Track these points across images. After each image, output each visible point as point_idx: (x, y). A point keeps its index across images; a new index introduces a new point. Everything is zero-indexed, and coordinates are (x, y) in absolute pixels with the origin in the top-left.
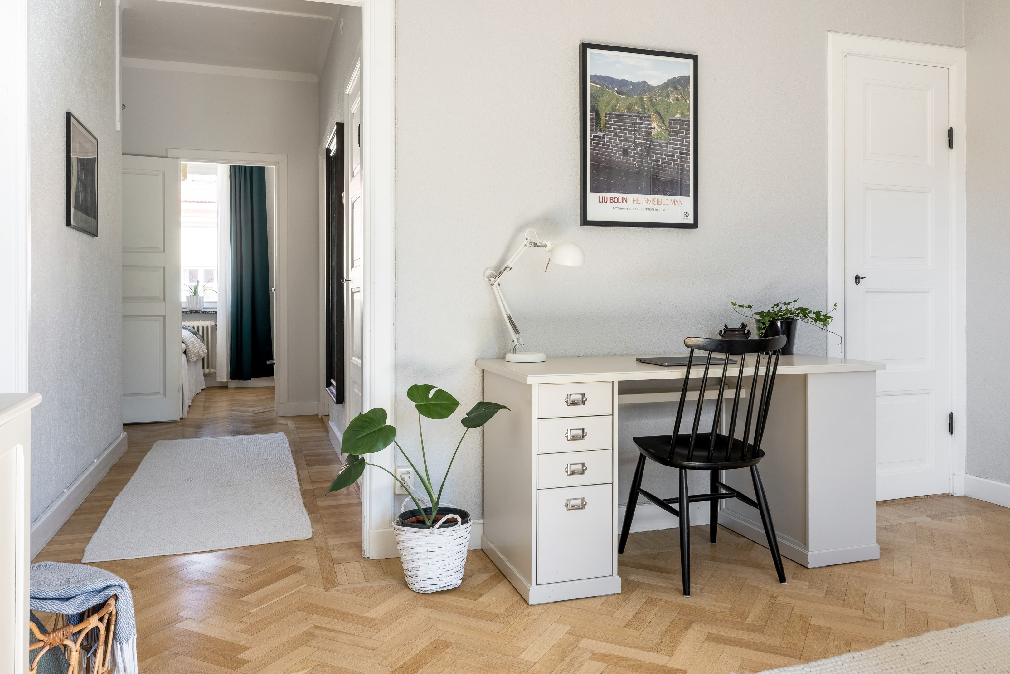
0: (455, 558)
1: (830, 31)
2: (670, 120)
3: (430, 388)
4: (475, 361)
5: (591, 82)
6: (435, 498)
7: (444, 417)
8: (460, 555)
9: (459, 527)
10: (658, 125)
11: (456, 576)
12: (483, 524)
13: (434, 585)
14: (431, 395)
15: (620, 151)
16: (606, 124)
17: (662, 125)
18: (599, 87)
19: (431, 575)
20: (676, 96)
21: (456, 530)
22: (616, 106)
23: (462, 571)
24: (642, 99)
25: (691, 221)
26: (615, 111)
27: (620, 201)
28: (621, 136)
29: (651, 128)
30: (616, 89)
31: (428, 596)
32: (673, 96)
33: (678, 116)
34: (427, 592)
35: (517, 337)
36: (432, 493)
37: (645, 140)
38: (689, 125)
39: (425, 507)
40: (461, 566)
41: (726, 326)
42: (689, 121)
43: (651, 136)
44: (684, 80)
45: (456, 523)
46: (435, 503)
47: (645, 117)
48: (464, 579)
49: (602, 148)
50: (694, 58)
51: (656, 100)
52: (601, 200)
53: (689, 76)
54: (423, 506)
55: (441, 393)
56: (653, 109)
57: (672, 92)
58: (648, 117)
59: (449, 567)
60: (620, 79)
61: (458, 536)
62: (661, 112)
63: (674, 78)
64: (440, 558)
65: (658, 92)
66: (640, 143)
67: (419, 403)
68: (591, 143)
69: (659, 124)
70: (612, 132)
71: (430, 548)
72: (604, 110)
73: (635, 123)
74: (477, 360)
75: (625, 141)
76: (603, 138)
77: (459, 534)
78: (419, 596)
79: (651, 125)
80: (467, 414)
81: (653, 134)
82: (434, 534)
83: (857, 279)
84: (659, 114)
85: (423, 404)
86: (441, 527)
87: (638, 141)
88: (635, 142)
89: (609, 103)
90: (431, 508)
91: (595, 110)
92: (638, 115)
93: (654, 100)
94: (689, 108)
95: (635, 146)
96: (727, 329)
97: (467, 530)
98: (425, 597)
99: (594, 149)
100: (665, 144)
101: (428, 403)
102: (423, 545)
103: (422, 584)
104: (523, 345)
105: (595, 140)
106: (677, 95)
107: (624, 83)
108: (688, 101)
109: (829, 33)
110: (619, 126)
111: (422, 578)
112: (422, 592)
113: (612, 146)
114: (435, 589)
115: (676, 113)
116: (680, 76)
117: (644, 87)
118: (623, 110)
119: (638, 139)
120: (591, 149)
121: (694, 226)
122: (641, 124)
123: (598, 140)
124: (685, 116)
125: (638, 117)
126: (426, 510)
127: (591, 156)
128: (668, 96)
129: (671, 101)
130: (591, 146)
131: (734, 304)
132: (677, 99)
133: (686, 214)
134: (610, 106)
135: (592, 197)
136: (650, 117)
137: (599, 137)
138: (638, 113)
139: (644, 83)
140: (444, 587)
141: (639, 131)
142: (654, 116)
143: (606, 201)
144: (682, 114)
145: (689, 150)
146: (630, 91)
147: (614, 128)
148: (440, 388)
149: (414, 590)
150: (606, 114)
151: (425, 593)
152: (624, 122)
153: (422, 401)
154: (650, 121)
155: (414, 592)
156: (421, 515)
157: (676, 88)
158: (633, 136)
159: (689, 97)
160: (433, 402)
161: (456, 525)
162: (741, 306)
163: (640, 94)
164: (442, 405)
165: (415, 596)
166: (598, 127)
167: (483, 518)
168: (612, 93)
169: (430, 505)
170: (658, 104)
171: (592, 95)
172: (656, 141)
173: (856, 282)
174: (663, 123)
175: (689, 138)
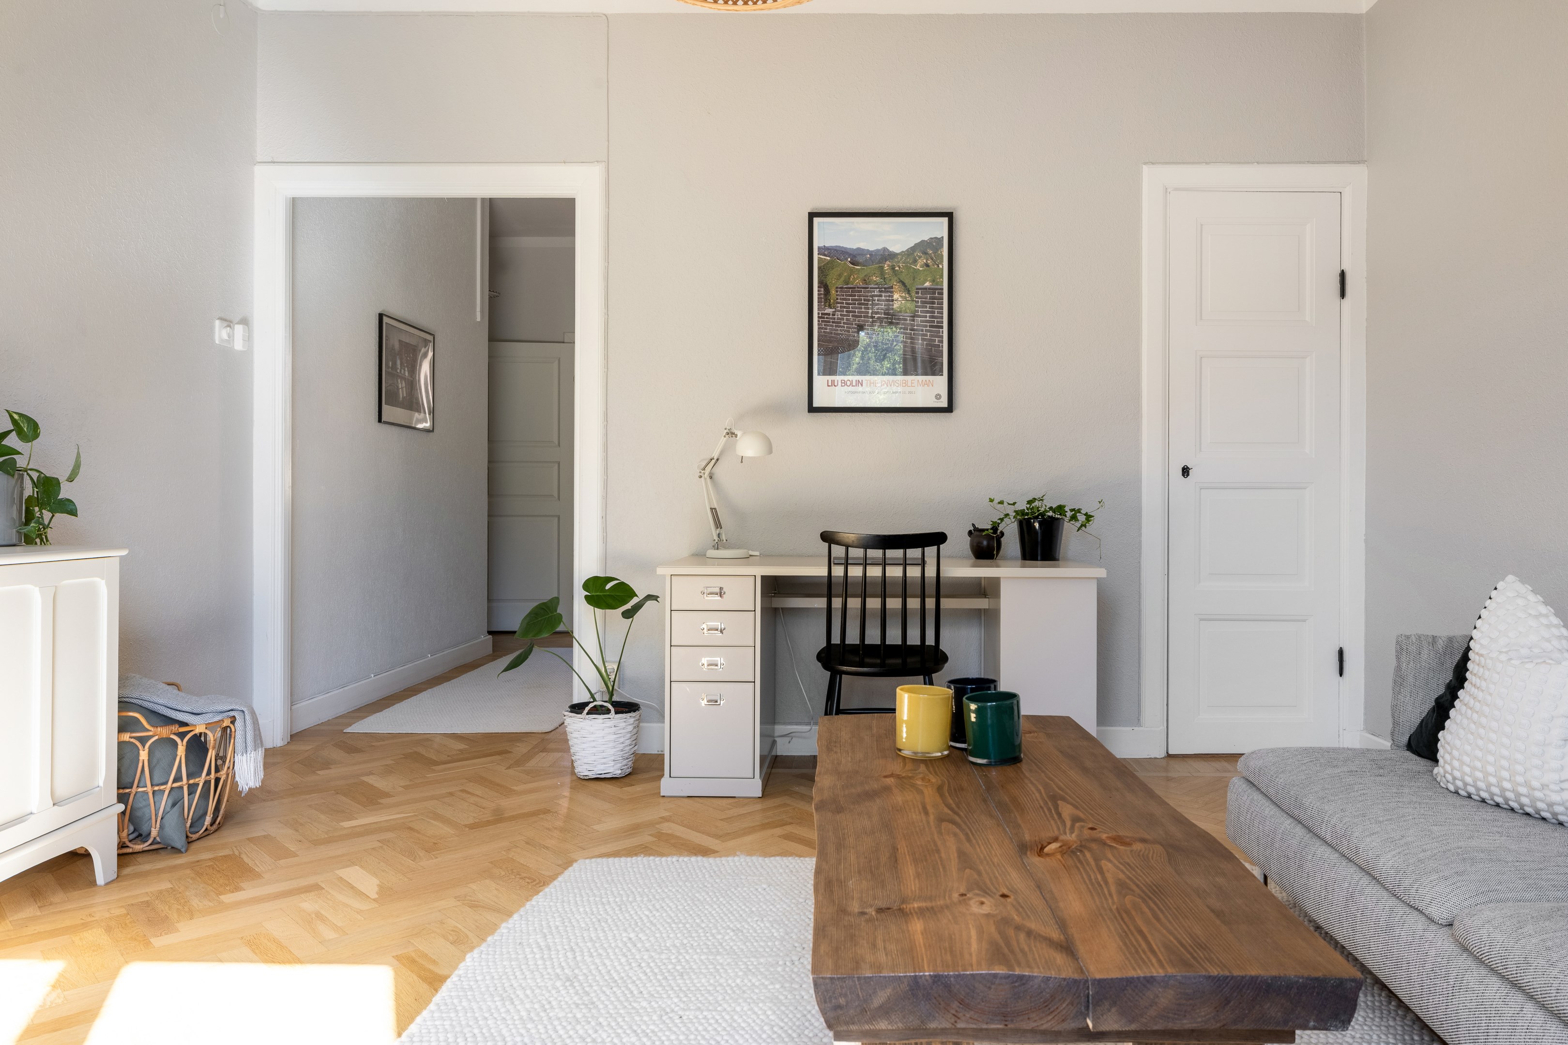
1: (1145, 163)
2: (917, 289)
3: (611, 580)
5: (818, 254)
7: (612, 608)
9: (611, 717)
10: (901, 297)
14: (608, 587)
15: (854, 328)
16: (837, 299)
17: (907, 296)
18: (829, 258)
20: (925, 261)
21: (608, 719)
22: (849, 279)
24: (882, 268)
25: (944, 403)
26: (848, 284)
27: (854, 384)
28: (855, 312)
29: (893, 301)
30: (849, 259)
31: (588, 781)
32: (921, 261)
33: (927, 284)
34: (587, 778)
35: (718, 532)
37: (885, 314)
38: (942, 294)
41: (973, 525)
42: (942, 289)
43: (893, 309)
44: (935, 242)
47: (885, 288)
49: (832, 326)
50: (950, 216)
51: (899, 267)
52: (830, 384)
53: (943, 237)
55: (620, 585)
56: (896, 278)
57: (920, 257)
58: (889, 288)
60: (855, 248)
61: (610, 726)
62: (906, 282)
63: (923, 241)
65: (901, 259)
66: (879, 318)
67: (592, 593)
68: (819, 321)
69: (903, 295)
70: (844, 307)
72: (835, 285)
73: (873, 296)
75: (861, 317)
76: (834, 315)
78: (579, 781)
79: (892, 296)
81: (894, 307)
83: (1186, 471)
84: (904, 284)
85: (596, 596)
87: (876, 316)
88: (872, 317)
89: (840, 276)
91: (823, 285)
92: (876, 286)
93: (897, 268)
94: (942, 273)
95: (873, 322)
96: (977, 530)
98: (584, 783)
99: (822, 328)
100: (911, 317)
101: (601, 594)
103: (583, 770)
105: (824, 318)
106: (927, 260)
107: (860, 252)
108: (941, 266)
109: (1144, 166)
110: (853, 300)
111: (582, 763)
113: (844, 323)
115: (925, 281)
116: (931, 238)
117: (886, 256)
118: (858, 282)
119: (877, 313)
120: (819, 328)
121: (949, 409)
122: (881, 296)
123: (827, 318)
124: (937, 284)
125: (876, 288)
127: (819, 336)
128: (915, 262)
129: (918, 267)
130: (818, 324)
131: (991, 500)
132: (927, 265)
133: (938, 397)
134: (842, 279)
135: (820, 381)
136: (892, 287)
137: (829, 314)
138: (877, 284)
139: (885, 249)
140: (600, 774)
141: (878, 304)
142: (897, 286)
143: (836, 384)
144: (933, 281)
145: (942, 322)
146: (866, 260)
147: (847, 304)
148: (622, 580)
149: (576, 775)
150: (837, 288)
151: (584, 778)
152: (860, 296)
153: (596, 592)
154: (892, 292)
155: (575, 777)
157: (925, 253)
158: (870, 311)
159: (942, 261)
160: (608, 594)
161: (608, 714)
162: (1001, 503)
163: (879, 262)
164: (616, 597)
166: (827, 304)
168: (845, 264)
170: (902, 272)
171: (819, 268)
172: (900, 314)
173: (1183, 475)
174: (909, 292)
175: (942, 308)
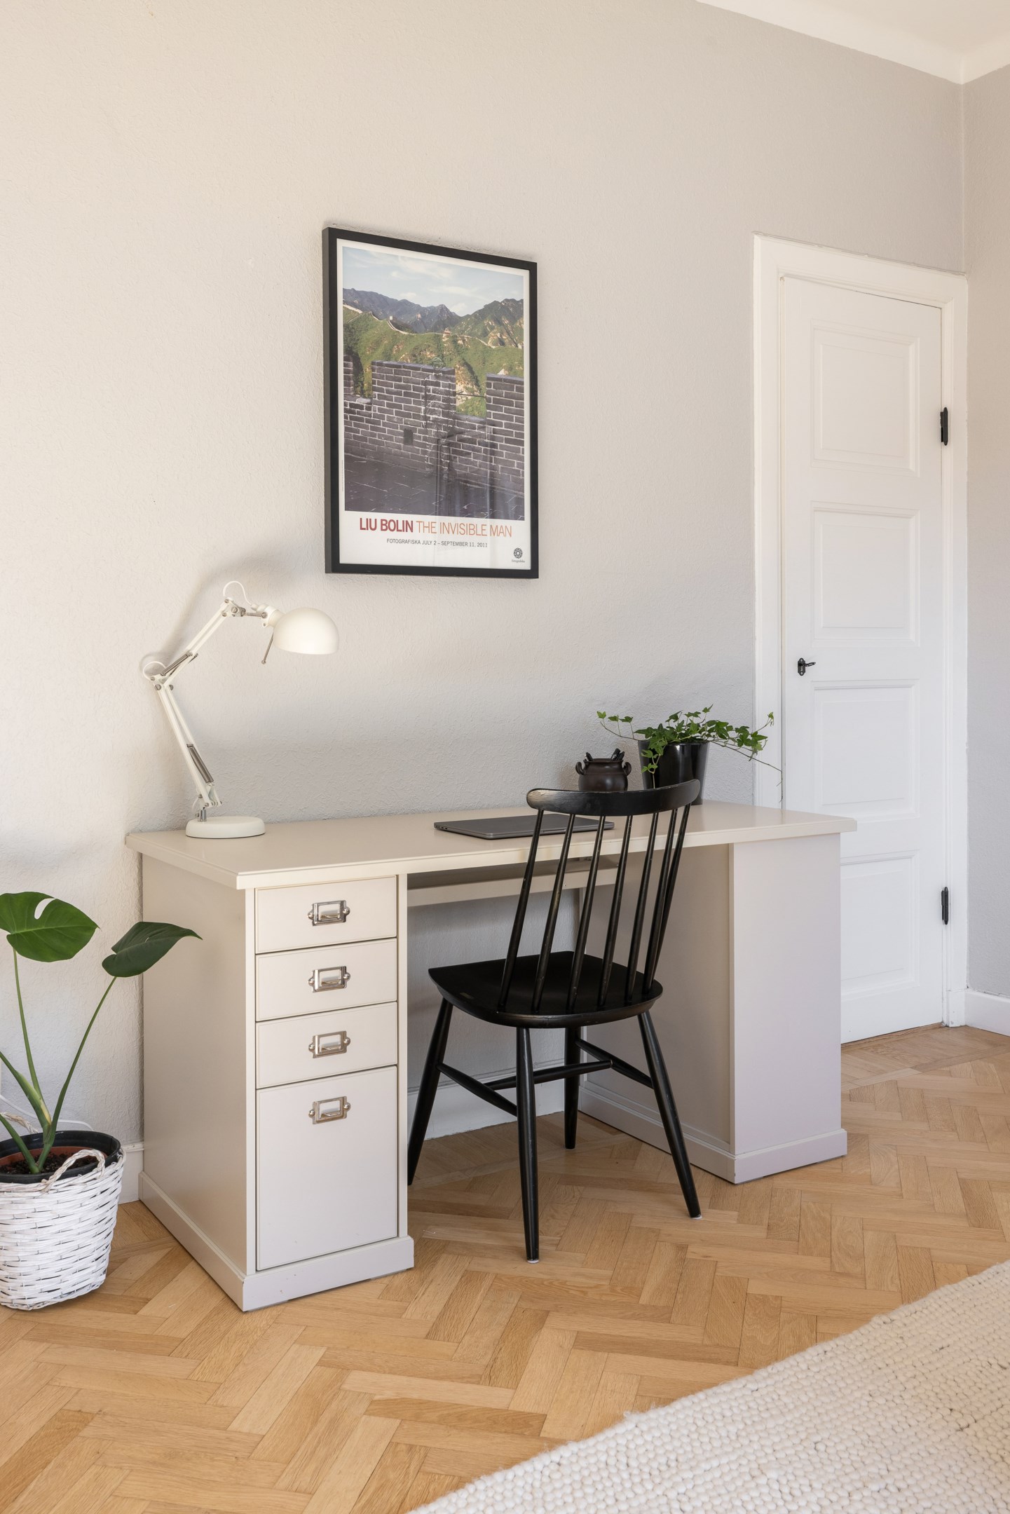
0: (93, 1233)
1: (757, 233)
2: (489, 379)
3: (35, 898)
4: (123, 837)
5: (345, 302)
6: (49, 1115)
7: (67, 955)
8: (102, 1227)
9: (99, 1174)
10: (467, 389)
11: (94, 1268)
12: (143, 1151)
13: (49, 1292)
14: (38, 913)
15: (399, 434)
16: (374, 382)
17: (475, 388)
18: (360, 312)
19: (43, 1274)
20: (499, 335)
21: (95, 1179)
22: (391, 350)
23: (107, 1256)
24: (438, 338)
25: (526, 565)
26: (389, 360)
27: (400, 527)
28: (400, 407)
29: (454, 394)
30: (391, 318)
31: (37, 1314)
32: (494, 335)
33: (502, 373)
34: (35, 1308)
35: (209, 788)
36: (43, 1107)
37: (444, 414)
38: (522, 390)
39: (26, 1133)
40: (104, 1247)
41: (588, 755)
42: (522, 383)
43: (455, 408)
44: (512, 306)
45: (93, 1164)
46: (49, 1126)
47: (443, 372)
48: (108, 1272)
49: (366, 427)
50: (531, 267)
51: (464, 341)
52: (364, 526)
53: (522, 301)
54: (22, 1132)
55: (59, 908)
56: (458, 358)
57: (492, 328)
58: (449, 372)
59: (81, 1253)
60: (399, 299)
61: (97, 1191)
62: (473, 365)
63: (495, 303)
64: (63, 1237)
65: (466, 328)
66: (435, 420)
67: (14, 930)
68: (346, 417)
69: (470, 386)
70: (385, 398)
71: (40, 1219)
72: (369, 358)
73: (425, 383)
74: (128, 835)
75: (408, 416)
76: (369, 409)
77: (100, 1185)
78: (18, 1316)
79: (454, 387)
80: (113, 949)
81: (458, 403)
82: (50, 1192)
83: (802, 665)
84: (470, 369)
85: (23, 933)
86: (64, 1176)
87: (432, 417)
88: (426, 418)
89: (378, 343)
90: (40, 1136)
91: (351, 354)
92: (431, 368)
93: (460, 342)
94: (522, 358)
95: (427, 426)
96: (590, 762)
97: (115, 1175)
98: (29, 1318)
99: (351, 430)
100: (481, 422)
101: (32, 930)
102: (27, 1215)
103: (26, 1292)
104: (219, 803)
105: (354, 413)
106: (502, 334)
107: (405, 306)
108: (520, 347)
109: (756, 237)
110: (397, 387)
111: (24, 1280)
112: (24, 1308)
113: (384, 424)
114: (50, 1299)
115: (500, 367)
116: (507, 300)
117: (443, 319)
118: (404, 358)
119: (433, 412)
120: (346, 429)
121: (533, 573)
122: (437, 384)
123: (359, 413)
124: (515, 374)
125: (432, 371)
126: (28, 1139)
127: (346, 444)
128: (485, 334)
129: (489, 344)
130: (346, 423)
131: (602, 716)
132: (502, 342)
133: (518, 553)
134: (380, 350)
135: (349, 520)
136: (453, 372)
137: (361, 407)
138: (432, 364)
139: (443, 309)
140: (70, 1293)
141: (433, 398)
142: (461, 372)
143: (373, 527)
144: (510, 369)
145: (522, 435)
146: (416, 323)
147: (388, 392)
148: (57, 897)
149: (9, 1305)
150: (373, 363)
151: (31, 1309)
152: (407, 381)
153: (22, 927)
154: (453, 380)
155: (7, 1310)
156: (20, 1150)
157: (499, 322)
158: (423, 408)
159: (521, 340)
160: (43, 928)
161: (95, 1170)
162: (614, 719)
163: (435, 329)
164: (61, 932)
165: (10, 1318)
166: (359, 389)
167: (143, 1140)
168: (385, 324)
169: (39, 1130)
170: (467, 349)
171: (346, 327)
172: (465, 417)
173: (799, 672)
174: (477, 384)
175: (522, 413)
